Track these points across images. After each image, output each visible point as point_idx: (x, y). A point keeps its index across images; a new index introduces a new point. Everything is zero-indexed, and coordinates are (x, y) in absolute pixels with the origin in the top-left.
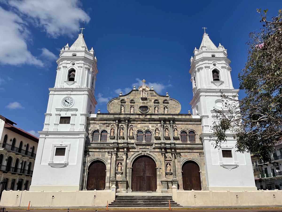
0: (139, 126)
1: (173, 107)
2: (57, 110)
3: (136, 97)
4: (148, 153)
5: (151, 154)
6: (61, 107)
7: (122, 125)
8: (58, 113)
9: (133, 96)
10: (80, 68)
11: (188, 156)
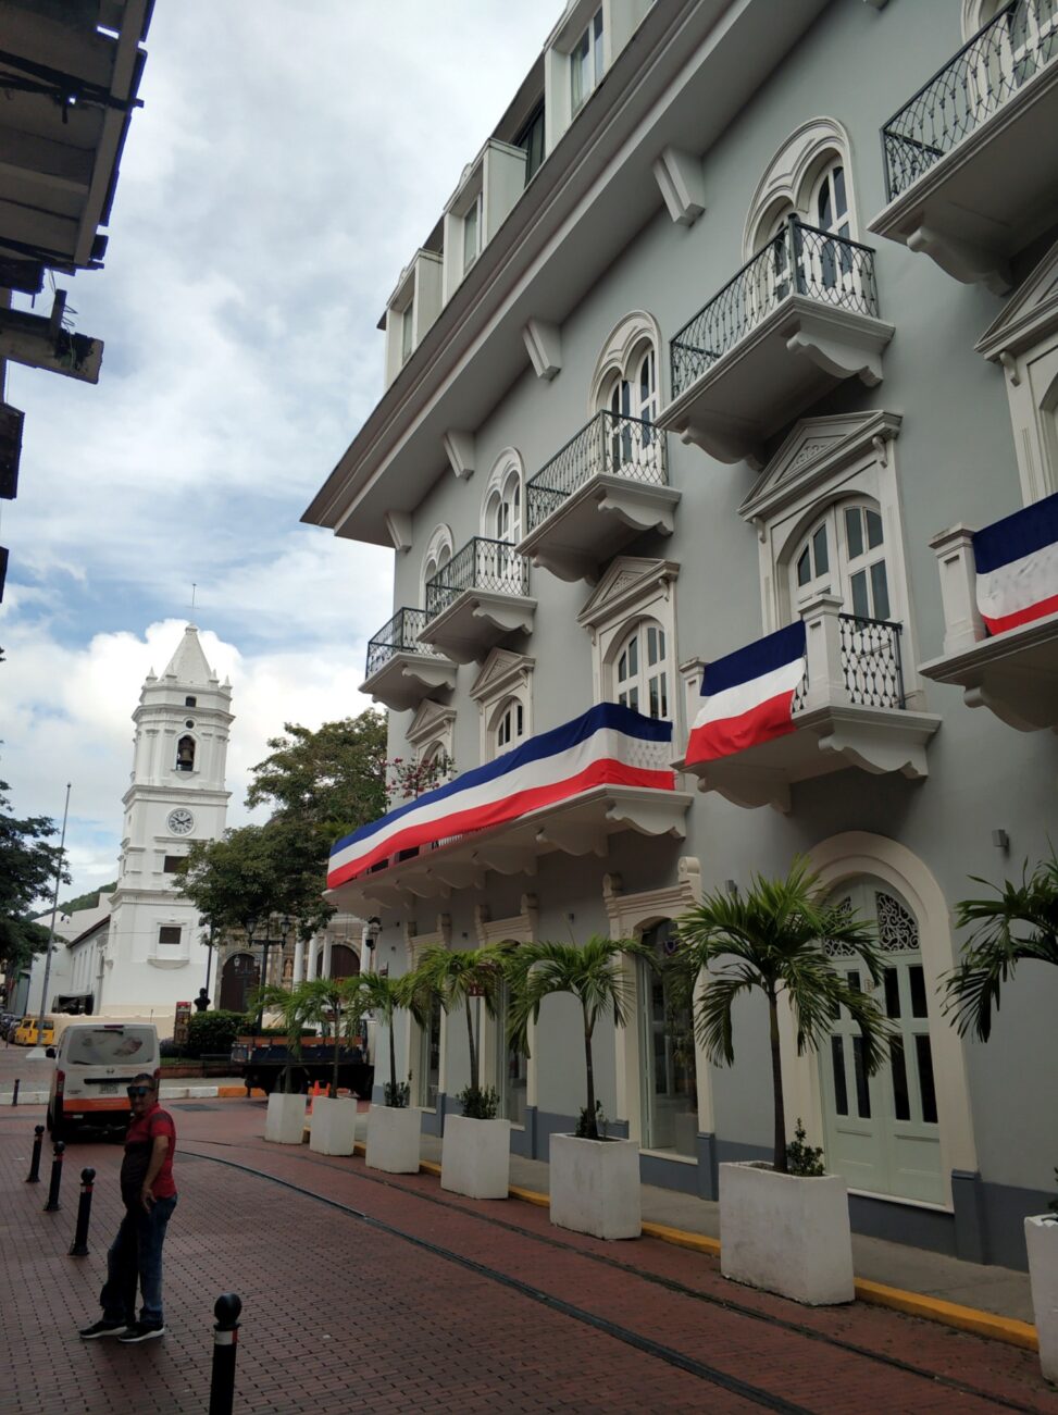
2: (159, 840)
4: (348, 940)
5: (353, 942)
6: (167, 833)
8: (162, 847)
10: (207, 738)
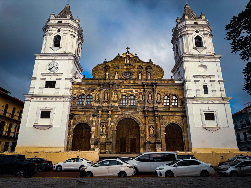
0: (123, 91)
1: (156, 73)
2: (42, 74)
3: (120, 64)
4: (132, 116)
5: (135, 117)
6: (46, 71)
7: (107, 90)
8: (43, 77)
9: (117, 62)
10: (65, 35)
11: (170, 119)
